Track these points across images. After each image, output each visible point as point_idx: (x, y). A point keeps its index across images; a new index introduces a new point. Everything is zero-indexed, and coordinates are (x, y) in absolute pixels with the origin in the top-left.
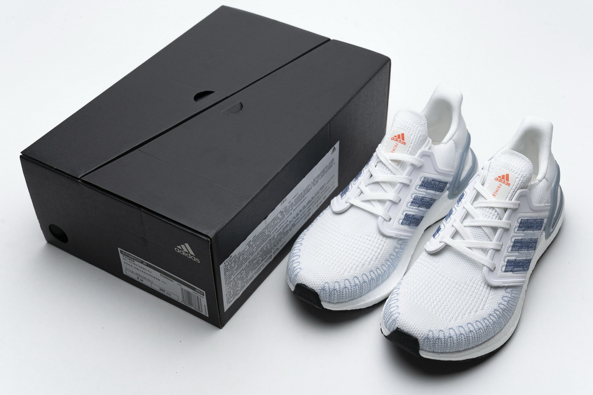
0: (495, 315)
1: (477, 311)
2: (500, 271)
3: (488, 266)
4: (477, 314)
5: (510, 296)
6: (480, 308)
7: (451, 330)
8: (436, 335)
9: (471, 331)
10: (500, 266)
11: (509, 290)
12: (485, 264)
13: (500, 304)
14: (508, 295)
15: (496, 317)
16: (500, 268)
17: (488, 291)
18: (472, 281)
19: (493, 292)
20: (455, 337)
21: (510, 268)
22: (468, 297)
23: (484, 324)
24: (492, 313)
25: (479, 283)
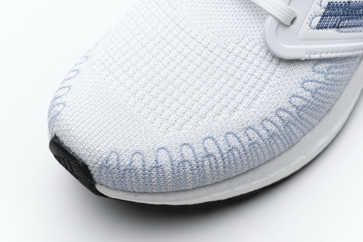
0: (276, 119)
1: (235, 109)
2: (305, 26)
3: (277, 16)
4: (233, 118)
5: (322, 79)
6: (244, 104)
7: (163, 152)
8: (125, 162)
9: (208, 156)
10: (309, 16)
11: (322, 67)
12: (269, 11)
13: (294, 96)
14: (317, 76)
15: (279, 124)
16: (307, 20)
17: (272, 66)
18: (240, 44)
19: (281, 70)
20: (168, 168)
21: (332, 20)
22: (223, 79)
23: (245, 140)
24: (269, 115)
25: (255, 50)
